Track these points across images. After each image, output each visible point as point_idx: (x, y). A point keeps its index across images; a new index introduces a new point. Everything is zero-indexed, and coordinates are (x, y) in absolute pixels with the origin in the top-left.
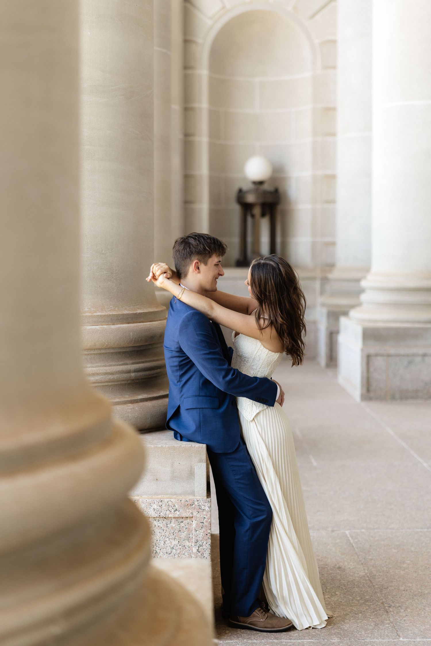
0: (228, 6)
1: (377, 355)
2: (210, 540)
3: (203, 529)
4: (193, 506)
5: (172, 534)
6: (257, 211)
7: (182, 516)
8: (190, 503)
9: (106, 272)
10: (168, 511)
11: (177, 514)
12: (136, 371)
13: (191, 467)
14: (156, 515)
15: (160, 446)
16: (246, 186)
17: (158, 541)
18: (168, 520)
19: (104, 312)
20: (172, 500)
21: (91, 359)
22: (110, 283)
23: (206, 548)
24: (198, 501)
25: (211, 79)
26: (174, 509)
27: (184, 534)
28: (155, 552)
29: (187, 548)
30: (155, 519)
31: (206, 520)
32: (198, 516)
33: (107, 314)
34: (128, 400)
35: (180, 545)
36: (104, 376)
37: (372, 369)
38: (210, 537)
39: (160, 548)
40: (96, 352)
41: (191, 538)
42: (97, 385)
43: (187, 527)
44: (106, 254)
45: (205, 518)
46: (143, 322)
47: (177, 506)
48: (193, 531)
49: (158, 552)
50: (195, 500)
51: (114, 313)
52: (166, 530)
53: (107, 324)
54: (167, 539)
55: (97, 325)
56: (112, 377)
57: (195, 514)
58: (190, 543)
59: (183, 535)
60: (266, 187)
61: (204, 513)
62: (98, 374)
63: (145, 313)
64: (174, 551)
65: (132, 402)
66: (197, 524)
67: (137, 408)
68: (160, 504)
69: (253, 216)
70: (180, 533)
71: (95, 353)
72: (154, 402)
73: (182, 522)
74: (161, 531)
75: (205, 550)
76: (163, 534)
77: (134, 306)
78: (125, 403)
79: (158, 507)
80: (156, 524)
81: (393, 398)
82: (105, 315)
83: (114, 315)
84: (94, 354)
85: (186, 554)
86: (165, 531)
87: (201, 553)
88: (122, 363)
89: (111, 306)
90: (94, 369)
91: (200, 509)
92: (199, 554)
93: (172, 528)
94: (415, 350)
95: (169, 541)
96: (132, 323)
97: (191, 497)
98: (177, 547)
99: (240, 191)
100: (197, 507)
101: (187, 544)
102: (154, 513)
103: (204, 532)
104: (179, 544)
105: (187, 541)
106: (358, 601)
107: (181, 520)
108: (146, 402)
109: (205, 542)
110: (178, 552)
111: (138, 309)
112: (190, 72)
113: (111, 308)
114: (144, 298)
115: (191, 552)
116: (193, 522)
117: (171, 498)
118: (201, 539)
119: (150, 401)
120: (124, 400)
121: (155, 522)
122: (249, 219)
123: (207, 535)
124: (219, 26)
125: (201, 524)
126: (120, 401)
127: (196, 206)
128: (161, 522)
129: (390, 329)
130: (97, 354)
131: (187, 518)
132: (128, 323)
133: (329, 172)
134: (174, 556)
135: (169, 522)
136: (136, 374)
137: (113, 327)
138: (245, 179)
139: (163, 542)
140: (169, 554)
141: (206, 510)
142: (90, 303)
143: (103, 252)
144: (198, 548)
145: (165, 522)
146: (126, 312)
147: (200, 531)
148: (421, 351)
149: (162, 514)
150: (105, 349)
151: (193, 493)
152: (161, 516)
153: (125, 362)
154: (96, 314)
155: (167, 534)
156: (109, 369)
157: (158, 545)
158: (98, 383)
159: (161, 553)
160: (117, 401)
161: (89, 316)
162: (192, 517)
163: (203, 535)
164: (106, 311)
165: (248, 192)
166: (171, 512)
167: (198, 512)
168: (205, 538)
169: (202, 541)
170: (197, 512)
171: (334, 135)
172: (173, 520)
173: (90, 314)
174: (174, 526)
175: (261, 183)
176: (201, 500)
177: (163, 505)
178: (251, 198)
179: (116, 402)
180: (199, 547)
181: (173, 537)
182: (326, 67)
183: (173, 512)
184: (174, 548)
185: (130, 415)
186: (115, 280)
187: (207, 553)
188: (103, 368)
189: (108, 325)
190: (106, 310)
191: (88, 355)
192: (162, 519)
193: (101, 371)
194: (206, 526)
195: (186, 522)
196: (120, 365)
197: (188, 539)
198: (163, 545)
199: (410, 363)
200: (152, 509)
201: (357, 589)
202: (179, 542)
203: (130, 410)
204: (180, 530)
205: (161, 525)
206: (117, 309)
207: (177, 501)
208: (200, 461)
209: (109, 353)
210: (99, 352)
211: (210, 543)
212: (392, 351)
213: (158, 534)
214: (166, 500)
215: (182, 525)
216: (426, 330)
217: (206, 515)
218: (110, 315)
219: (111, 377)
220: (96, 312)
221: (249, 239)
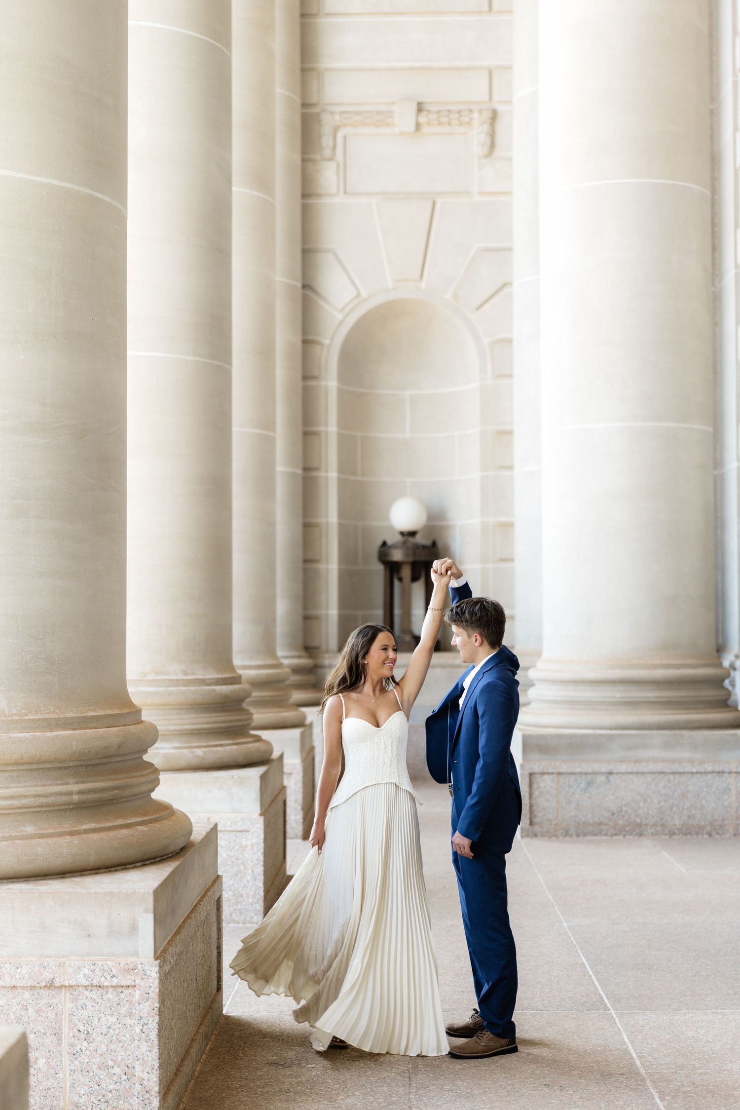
0: (364, 294)
1: (543, 774)
2: (158, 1017)
3: (149, 1002)
4: (136, 971)
5: (109, 1009)
6: (406, 572)
7: (122, 985)
8: (131, 966)
9: (44, 663)
10: (103, 978)
11: (115, 981)
12: (80, 792)
13: (134, 919)
14: (87, 983)
15: (94, 891)
16: (393, 539)
17: (91, 1018)
18: (104, 990)
19: (39, 715)
20: (108, 963)
21: (18, 777)
22: (49, 677)
23: (153, 1027)
24: (142, 964)
25: (340, 391)
26: (111, 975)
27: (123, 1008)
28: (87, 1032)
29: (129, 1027)
30: (87, 988)
31: (152, 989)
32: (142, 984)
33: (42, 717)
34: (66, 831)
35: (119, 1024)
36: (34, 799)
37: (536, 793)
38: (158, 1013)
39: (93, 1027)
40: (25, 767)
41: (134, 1013)
42: (24, 810)
43: (128, 998)
44: (44, 639)
45: (151, 987)
46: (96, 728)
47: (114, 971)
48: (136, 1004)
49: (90, 1032)
50: (138, 963)
51: (52, 717)
52: (101, 1004)
53: (42, 730)
54: (103, 1015)
55: (28, 733)
56: (46, 801)
57: (138, 981)
58: (133, 1021)
59: (124, 1010)
60: (419, 539)
61: (150, 980)
62: (25, 797)
63: (100, 716)
64: (111, 1031)
65: (72, 834)
66: (141, 995)
67: (76, 842)
68: (93, 967)
69: (400, 579)
70: (119, 1008)
71: (23, 768)
72: (103, 835)
73: (122, 992)
74: (95, 1004)
75: (151, 1029)
76: (97, 1008)
77: (85, 707)
78: (62, 834)
79: (90, 972)
80: (88, 995)
81: (567, 833)
82: (39, 719)
83: (53, 718)
84: (23, 770)
85: (127, 1035)
86: (99, 1005)
87: (146, 1034)
88: (61, 782)
89: (50, 708)
90: (20, 789)
91: (144, 975)
92: (144, 1035)
93: (109, 1000)
94: (596, 767)
95: (105, 1018)
96: (79, 730)
97: (133, 959)
98: (115, 1026)
99: (384, 544)
100: (141, 973)
101: (129, 1021)
102: (85, 980)
103: (150, 1006)
104: (119, 1022)
105: (128, 1018)
106: (380, 1103)
107: (121, 990)
108: (93, 834)
109: (151, 1019)
110: (117, 1032)
111: (91, 710)
112: (312, 383)
113: (50, 709)
114: (102, 696)
115: (133, 1032)
116: (136, 993)
117: (107, 961)
118: (146, 1015)
119: (99, 832)
120: (60, 830)
121: (86, 992)
122: (397, 583)
123: (153, 1009)
124: (352, 320)
125: (145, 995)
126: (54, 832)
127: (321, 566)
128: (94, 992)
129: (561, 736)
130: (27, 770)
131: (128, 986)
132: (74, 729)
133: (504, 519)
134: (111, 1037)
135: (105, 993)
136: (81, 796)
137: (48, 734)
138: (391, 528)
139: (96, 1020)
140: (105, 1035)
141: (153, 976)
142: (19, 704)
143: (40, 636)
144: (141, 1028)
145: (99, 993)
146: (71, 715)
147: (145, 1004)
148: (605, 768)
149: (95, 982)
150: (38, 763)
151: (136, 954)
152: (94, 984)
153: (65, 781)
154: (26, 718)
155: (102, 1008)
156: (40, 790)
157: (90, 1023)
158: (26, 808)
159: (94, 1034)
160: (50, 832)
161: (17, 720)
162: (135, 986)
163: (149, 1009)
164: (42, 714)
165: (394, 546)
166: (106, 978)
167: (143, 979)
168: (151, 1014)
169: (148, 1018)
170: (141, 980)
171: (511, 468)
172: (111, 990)
173: (18, 718)
174: (111, 997)
175: (413, 534)
176: (146, 963)
177: (96, 970)
178: (397, 555)
179: (48, 833)
180: (143, 1026)
181: (110, 1012)
182: (500, 376)
183: (110, 979)
184: (112, 1026)
185: (65, 851)
186: (57, 673)
187: (154, 1036)
188: (32, 789)
189: (43, 732)
190: (43, 712)
191: (15, 771)
192: (95, 988)
193: (29, 793)
194: (152, 998)
195: (127, 992)
196: (58, 785)
197: (130, 1015)
198: (97, 1023)
199: (589, 784)
200: (81, 976)
201: (385, 1088)
202: (118, 1019)
203: (65, 845)
204: (120, 1002)
205: (94, 997)
206: (58, 711)
207: (114, 964)
208: (146, 911)
209: (44, 768)
210: (29, 767)
211: (157, 1021)
212: (564, 768)
213: (91, 1008)
214: (100, 963)
215: (122, 996)
216: (610, 738)
217: (153, 983)
218: (46, 719)
219: (44, 800)
220: (27, 715)
221: (397, 612)
